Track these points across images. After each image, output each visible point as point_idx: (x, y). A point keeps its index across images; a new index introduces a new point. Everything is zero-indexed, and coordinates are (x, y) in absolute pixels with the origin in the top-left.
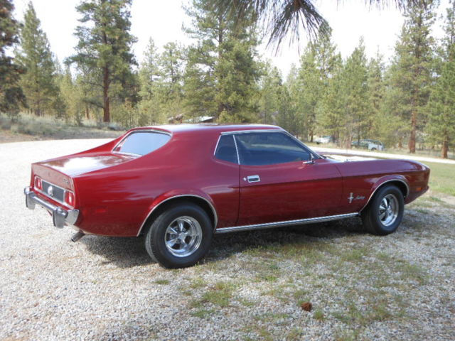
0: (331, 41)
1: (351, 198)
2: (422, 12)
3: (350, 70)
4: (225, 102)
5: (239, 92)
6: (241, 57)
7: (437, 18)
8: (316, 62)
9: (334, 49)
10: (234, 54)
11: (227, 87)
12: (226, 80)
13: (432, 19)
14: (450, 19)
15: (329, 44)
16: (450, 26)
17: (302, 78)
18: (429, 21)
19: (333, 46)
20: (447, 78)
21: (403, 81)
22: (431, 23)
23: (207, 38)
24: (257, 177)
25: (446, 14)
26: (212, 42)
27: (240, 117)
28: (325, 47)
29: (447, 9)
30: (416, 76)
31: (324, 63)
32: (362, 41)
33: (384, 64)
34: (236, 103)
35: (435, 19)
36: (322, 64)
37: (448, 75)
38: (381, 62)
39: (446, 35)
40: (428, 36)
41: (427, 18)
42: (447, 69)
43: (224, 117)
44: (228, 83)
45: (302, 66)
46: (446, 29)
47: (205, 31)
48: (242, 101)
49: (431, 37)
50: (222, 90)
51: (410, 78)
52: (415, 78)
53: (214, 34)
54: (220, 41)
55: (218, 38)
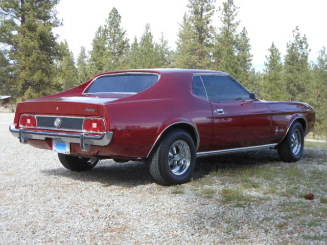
0: (120, 27)
1: (277, 130)
2: (203, 4)
3: (145, 53)
4: (30, 80)
5: (44, 70)
6: (45, 38)
7: (215, 10)
8: (107, 46)
9: (123, 34)
10: (38, 35)
11: (32, 66)
12: (31, 59)
13: (211, 11)
14: (226, 12)
15: (119, 30)
16: (227, 17)
17: (94, 60)
18: (209, 13)
19: (122, 32)
20: (227, 61)
21: (190, 63)
22: (210, 14)
23: (8, 18)
24: (221, 110)
25: (222, 7)
26: (14, 22)
27: (44, 94)
28: (115, 33)
29: (223, 3)
30: (200, 59)
31: (114, 47)
32: (148, 28)
33: (168, 49)
34: (41, 81)
35: (213, 11)
36: (112, 48)
37: (228, 59)
38: (166, 47)
39: (224, 25)
40: (209, 26)
41: (207, 10)
42: (228, 54)
43: (30, 94)
44: (33, 62)
45: (94, 49)
46: (223, 19)
47: (7, 11)
48: (46, 79)
49: (211, 26)
50: (27, 68)
51: (196, 61)
52: (200, 61)
53: (16, 14)
54: (23, 21)
55: (20, 19)
